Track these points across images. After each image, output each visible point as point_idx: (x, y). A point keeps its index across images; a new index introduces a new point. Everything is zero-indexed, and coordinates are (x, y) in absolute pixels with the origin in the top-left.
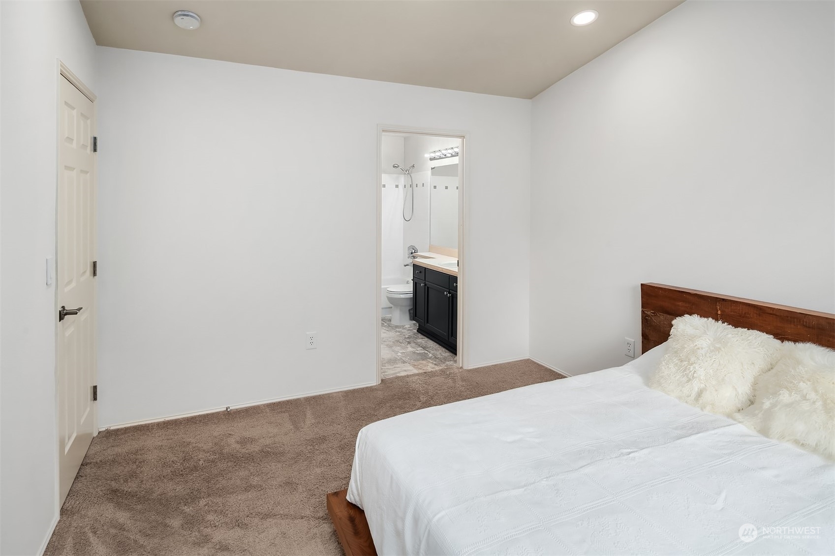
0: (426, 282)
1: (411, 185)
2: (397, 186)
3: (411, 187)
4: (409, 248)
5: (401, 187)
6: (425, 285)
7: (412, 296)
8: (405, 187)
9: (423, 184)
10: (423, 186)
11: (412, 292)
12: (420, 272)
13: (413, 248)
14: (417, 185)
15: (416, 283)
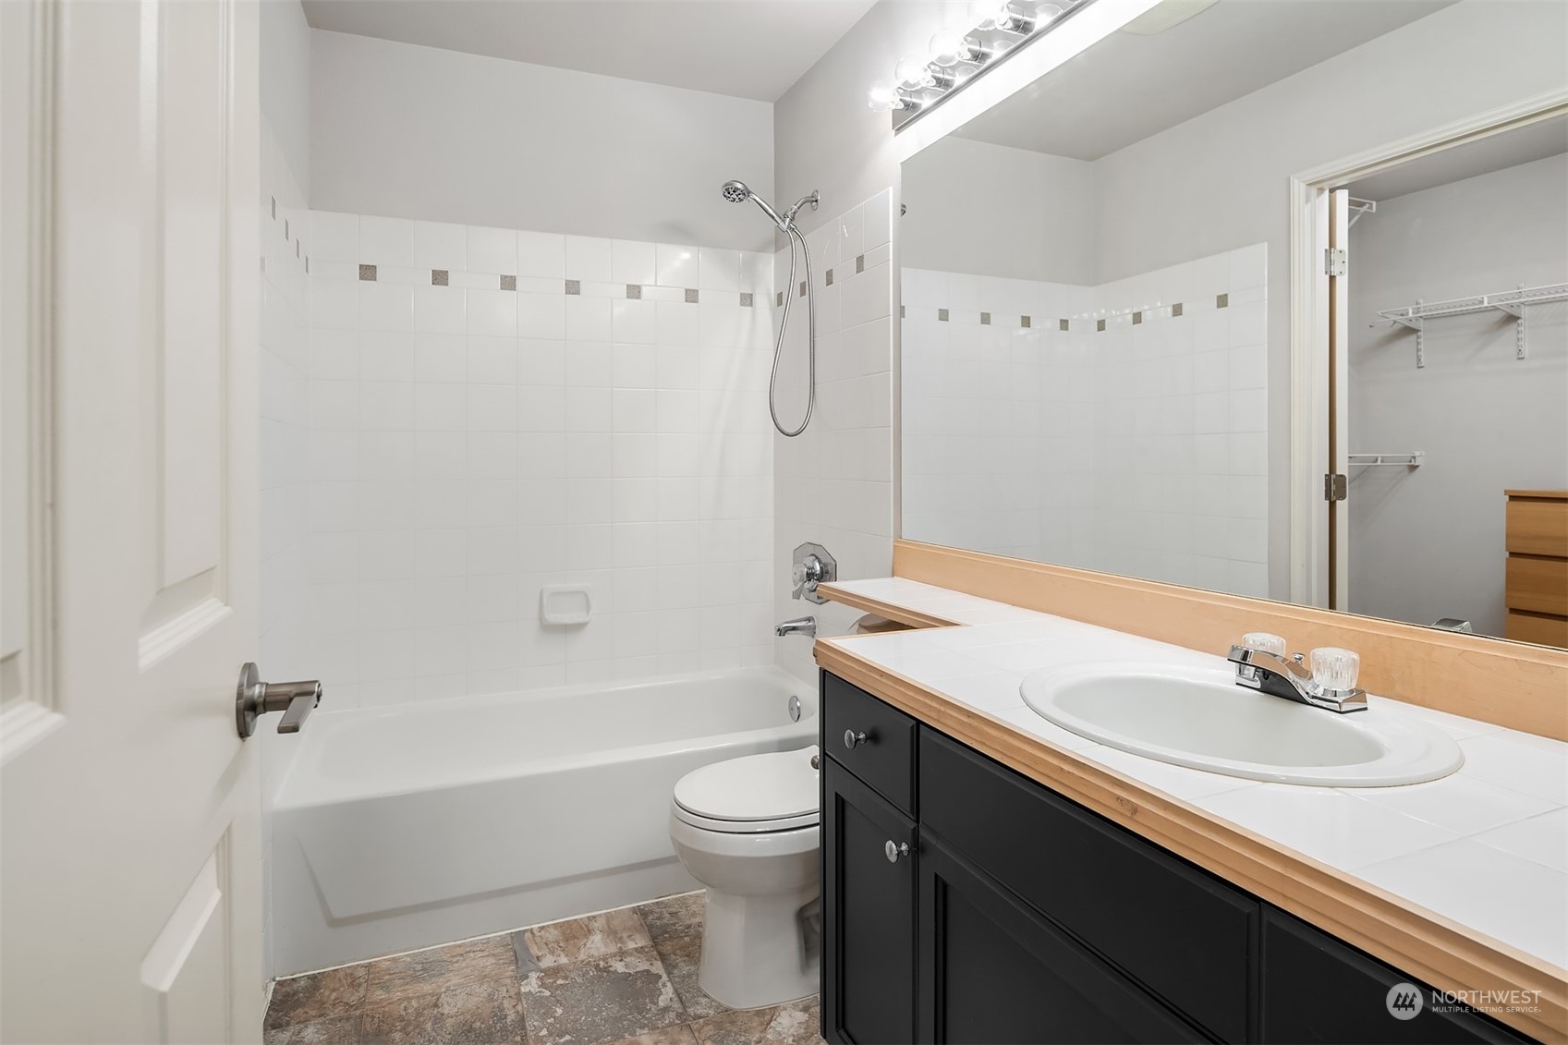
0: (923, 833)
1: (803, 286)
2: (747, 300)
3: (803, 293)
4: (798, 553)
5: (764, 303)
6: (918, 848)
7: (816, 844)
8: (780, 303)
9: (860, 260)
10: (860, 268)
11: (816, 818)
12: (874, 737)
13: (815, 551)
14: (829, 274)
15: (841, 804)
